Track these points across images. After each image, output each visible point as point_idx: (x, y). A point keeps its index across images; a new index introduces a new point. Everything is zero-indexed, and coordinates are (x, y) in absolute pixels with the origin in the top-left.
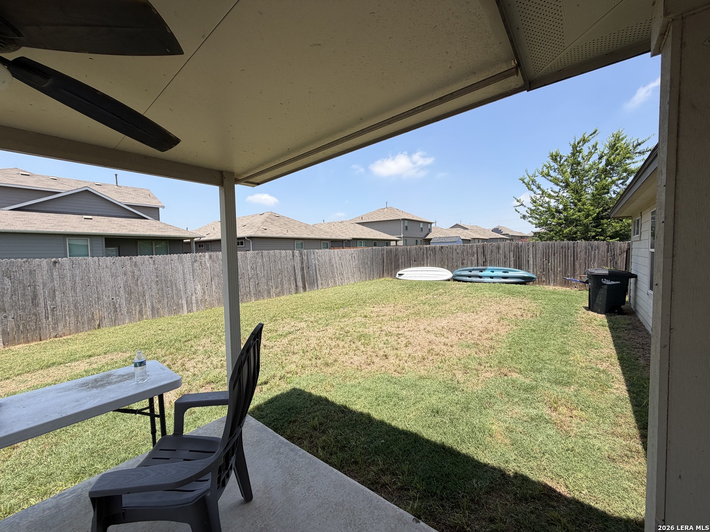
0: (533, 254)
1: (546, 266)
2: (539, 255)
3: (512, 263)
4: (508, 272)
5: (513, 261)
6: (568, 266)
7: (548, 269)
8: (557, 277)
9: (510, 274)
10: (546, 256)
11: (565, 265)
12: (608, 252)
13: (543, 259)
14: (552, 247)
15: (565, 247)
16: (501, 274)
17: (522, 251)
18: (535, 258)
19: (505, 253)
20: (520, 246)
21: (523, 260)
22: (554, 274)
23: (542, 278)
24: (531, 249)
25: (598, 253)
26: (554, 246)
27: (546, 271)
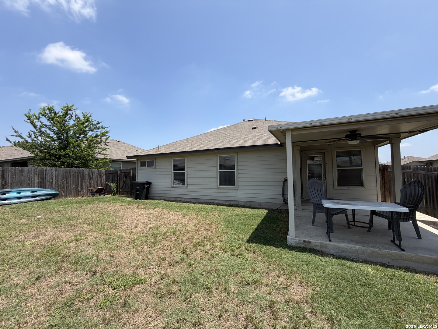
0: (55, 176)
1: (65, 185)
2: (60, 178)
3: (37, 184)
4: (36, 192)
5: (37, 182)
6: (79, 184)
7: (66, 187)
8: (72, 191)
9: (39, 193)
10: (65, 178)
11: (77, 183)
12: (98, 175)
13: (63, 180)
14: (69, 172)
15: (77, 172)
16: (29, 193)
17: (47, 175)
18: (57, 179)
19: (29, 176)
20: (44, 171)
21: (47, 181)
22: (70, 190)
23: (61, 193)
24: (54, 173)
25: (94, 176)
26: (71, 171)
27: (65, 188)
